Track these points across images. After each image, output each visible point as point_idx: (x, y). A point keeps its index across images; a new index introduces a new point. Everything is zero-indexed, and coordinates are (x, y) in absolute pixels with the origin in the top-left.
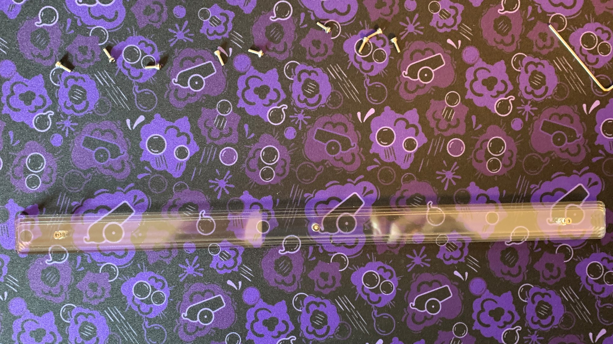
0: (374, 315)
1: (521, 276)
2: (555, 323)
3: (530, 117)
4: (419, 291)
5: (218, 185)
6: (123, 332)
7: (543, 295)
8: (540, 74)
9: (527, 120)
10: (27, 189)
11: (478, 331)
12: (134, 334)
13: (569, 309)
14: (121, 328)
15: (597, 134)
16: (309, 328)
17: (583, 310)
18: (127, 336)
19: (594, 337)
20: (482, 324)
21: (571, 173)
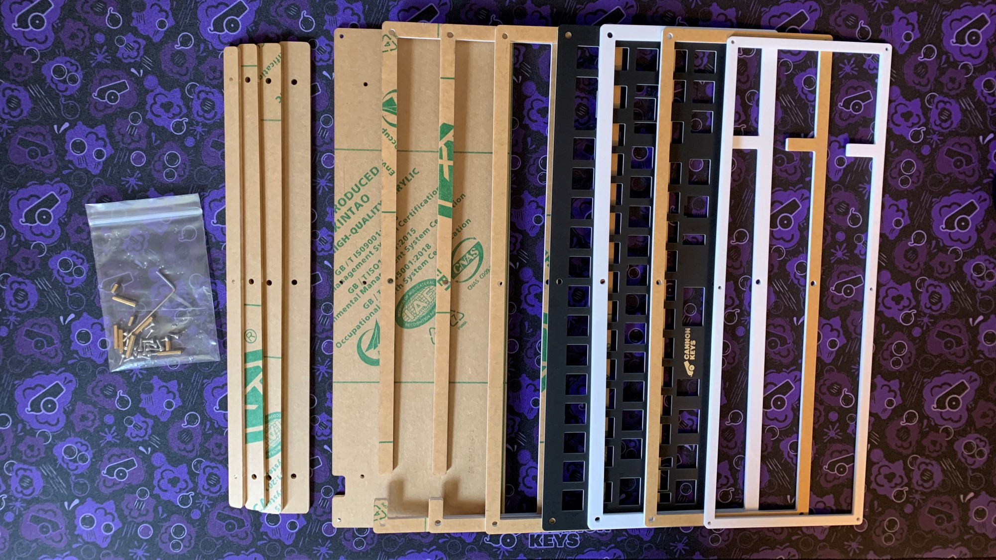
0: (802, 296)
1: (919, 271)
2: (943, 309)
3: (937, 144)
4: (838, 278)
7: (935, 287)
8: (948, 110)
9: (934, 146)
11: (882, 312)
13: (955, 298)
15: (989, 161)
17: (966, 300)
19: (973, 322)
20: (885, 307)
21: (967, 191)
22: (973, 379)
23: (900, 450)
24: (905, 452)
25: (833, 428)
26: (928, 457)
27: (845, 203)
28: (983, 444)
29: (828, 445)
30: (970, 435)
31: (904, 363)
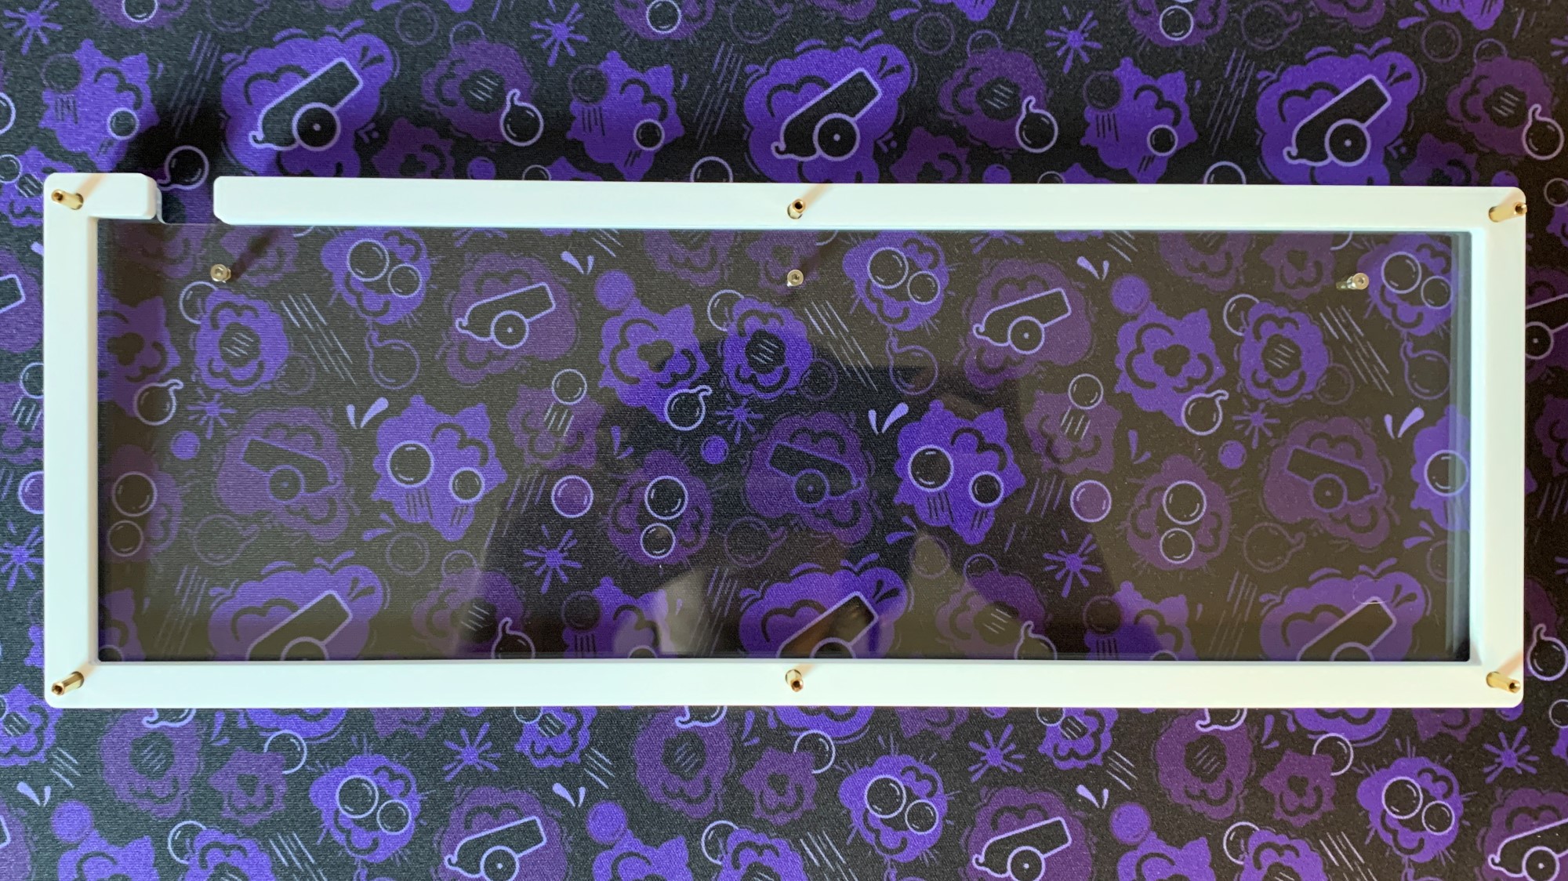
0: (890, 349)
1: (1231, 276)
2: (1309, 386)
4: (995, 298)
5: (550, 36)
6: (320, 351)
7: (1280, 322)
10: (125, 19)
11: (1127, 397)
12: (344, 358)
13: (1337, 357)
14: (315, 343)
16: (741, 370)
17: (1371, 361)
18: (328, 362)
19: (1396, 426)
20: (1137, 381)
21: (1351, 51)
22: (1403, 594)
23: (1199, 806)
24: (1214, 814)
25: (996, 739)
26: (1283, 828)
27: (1007, 84)
28: (1441, 787)
29: (983, 792)
30: (1402, 762)
31: (1200, 547)
